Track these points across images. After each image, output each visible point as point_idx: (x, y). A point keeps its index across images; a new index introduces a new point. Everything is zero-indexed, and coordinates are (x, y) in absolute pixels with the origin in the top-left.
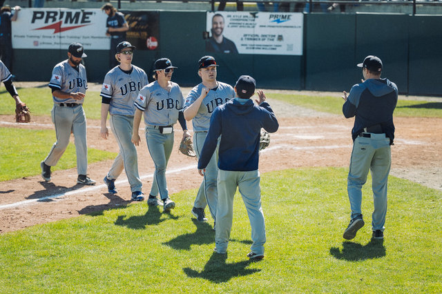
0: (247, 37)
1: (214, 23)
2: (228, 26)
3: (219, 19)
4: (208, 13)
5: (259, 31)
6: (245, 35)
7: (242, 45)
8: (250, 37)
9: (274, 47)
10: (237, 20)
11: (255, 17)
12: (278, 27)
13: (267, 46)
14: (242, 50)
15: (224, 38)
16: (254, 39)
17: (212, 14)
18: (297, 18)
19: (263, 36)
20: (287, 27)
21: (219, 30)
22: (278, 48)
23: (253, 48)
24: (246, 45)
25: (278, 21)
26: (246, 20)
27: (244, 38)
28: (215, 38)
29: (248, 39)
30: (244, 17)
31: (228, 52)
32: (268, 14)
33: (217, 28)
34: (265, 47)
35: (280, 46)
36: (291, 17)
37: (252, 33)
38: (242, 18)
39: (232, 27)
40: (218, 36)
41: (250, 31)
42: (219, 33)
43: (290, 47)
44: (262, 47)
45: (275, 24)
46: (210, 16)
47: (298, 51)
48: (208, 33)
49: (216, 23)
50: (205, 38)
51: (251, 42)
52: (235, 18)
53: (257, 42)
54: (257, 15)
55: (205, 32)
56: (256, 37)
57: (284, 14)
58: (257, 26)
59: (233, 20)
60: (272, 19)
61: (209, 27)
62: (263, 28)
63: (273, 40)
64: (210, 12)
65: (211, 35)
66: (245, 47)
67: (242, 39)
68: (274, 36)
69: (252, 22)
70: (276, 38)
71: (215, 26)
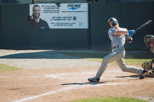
0: (55, 18)
1: (34, 10)
2: (43, 12)
3: (37, 8)
4: (30, 4)
5: (62, 15)
6: (53, 17)
7: (52, 23)
8: (56, 18)
9: (72, 24)
10: (48, 8)
11: (59, 6)
12: (73, 12)
13: (67, 23)
14: (51, 27)
15: (40, 19)
16: (59, 20)
17: (33, 5)
18: (84, 6)
19: (64, 17)
20: (79, 12)
21: (38, 15)
22: (73, 25)
23: (59, 25)
24: (54, 23)
25: (73, 8)
26: (54, 8)
27: (53, 19)
28: (35, 19)
29: (55, 20)
30: (52, 6)
31: (43, 28)
32: (67, 4)
33: (36, 13)
34: (66, 24)
35: (74, 23)
36: (81, 6)
37: (57, 16)
38: (51, 7)
39: (45, 12)
40: (37, 18)
41: (56, 15)
42: (37, 17)
43: (81, 24)
44: (64, 24)
45: (71, 10)
46: (31, 6)
47: (85, 26)
48: (31, 16)
49: (35, 11)
50: (29, 20)
51: (57, 22)
52: (47, 7)
53: (60, 22)
54: (60, 5)
55: (29, 17)
56: (60, 19)
57: (77, 4)
58: (60, 12)
59: (46, 8)
60: (69, 7)
61: (31, 13)
62: (64, 13)
63: (70, 20)
64: (32, 4)
65: (32, 18)
66: (54, 24)
67: (51, 20)
68: (71, 17)
69: (58, 9)
70: (72, 19)
71: (35, 12)
